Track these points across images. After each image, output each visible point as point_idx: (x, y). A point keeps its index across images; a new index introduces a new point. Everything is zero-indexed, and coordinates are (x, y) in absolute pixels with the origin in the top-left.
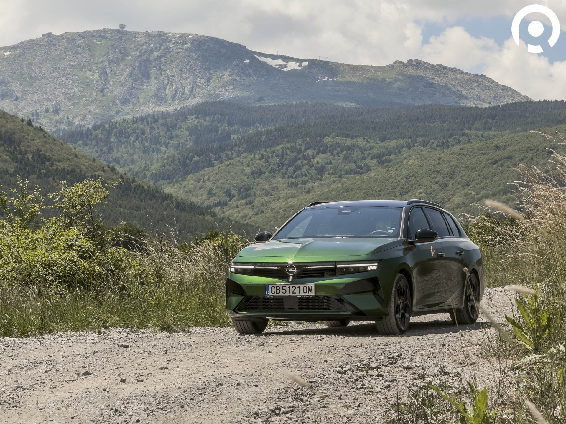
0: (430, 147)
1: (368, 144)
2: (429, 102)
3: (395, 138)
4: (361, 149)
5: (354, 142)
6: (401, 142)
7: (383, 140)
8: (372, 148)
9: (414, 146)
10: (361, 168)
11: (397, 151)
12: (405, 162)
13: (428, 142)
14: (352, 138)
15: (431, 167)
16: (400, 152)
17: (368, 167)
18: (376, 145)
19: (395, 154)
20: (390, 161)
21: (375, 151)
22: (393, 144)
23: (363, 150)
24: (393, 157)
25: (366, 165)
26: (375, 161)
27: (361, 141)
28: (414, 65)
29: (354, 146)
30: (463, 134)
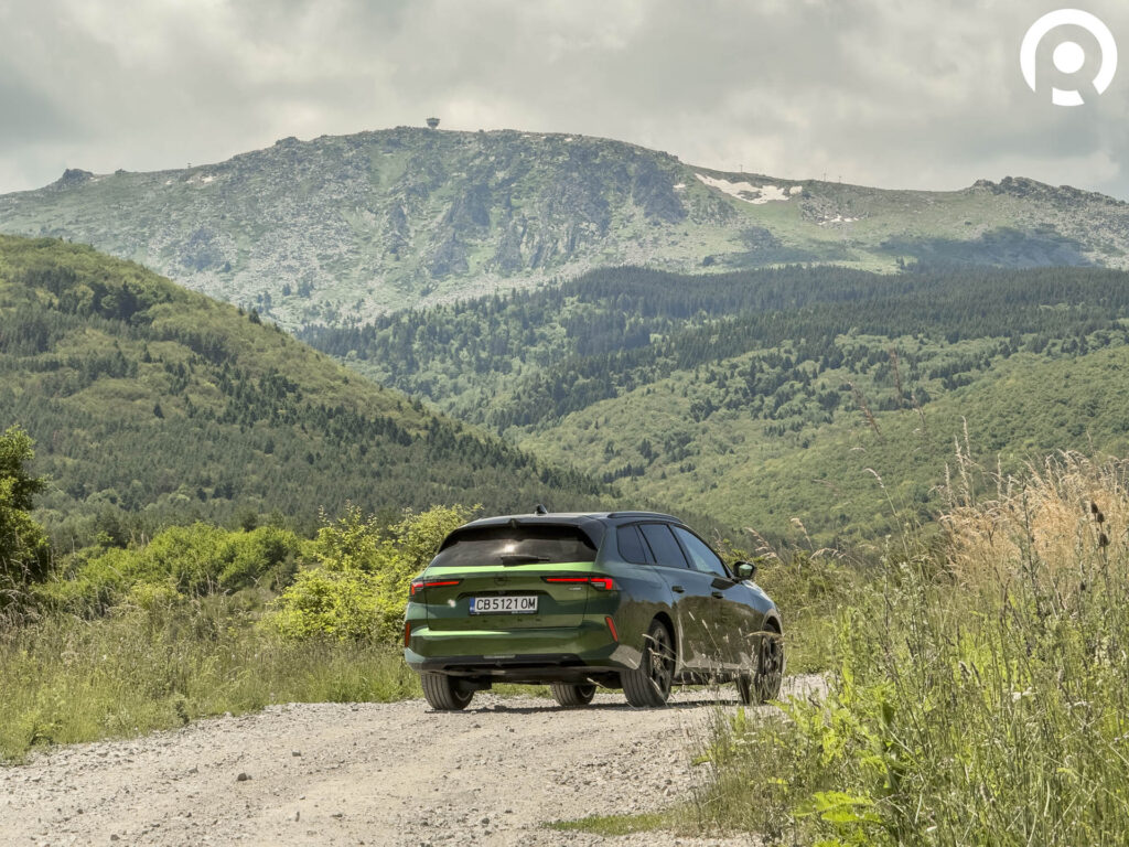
0: (1049, 353)
1: (925, 349)
2: (1047, 263)
3: (979, 336)
4: (909, 358)
5: (895, 344)
6: (991, 343)
7: (953, 339)
8: (930, 356)
9: (1016, 351)
10: (908, 395)
11: (981, 362)
12: (998, 383)
13: (1044, 343)
14: (891, 338)
15: (1050, 393)
16: (988, 364)
17: (925, 394)
18: (938, 350)
19: (979, 367)
20: (967, 382)
21: (938, 363)
22: (972, 347)
23: (914, 361)
24: (974, 372)
25: (920, 391)
26: (938, 382)
27: (908, 343)
28: (1015, 189)
29: (896, 351)
30: (1116, 327)
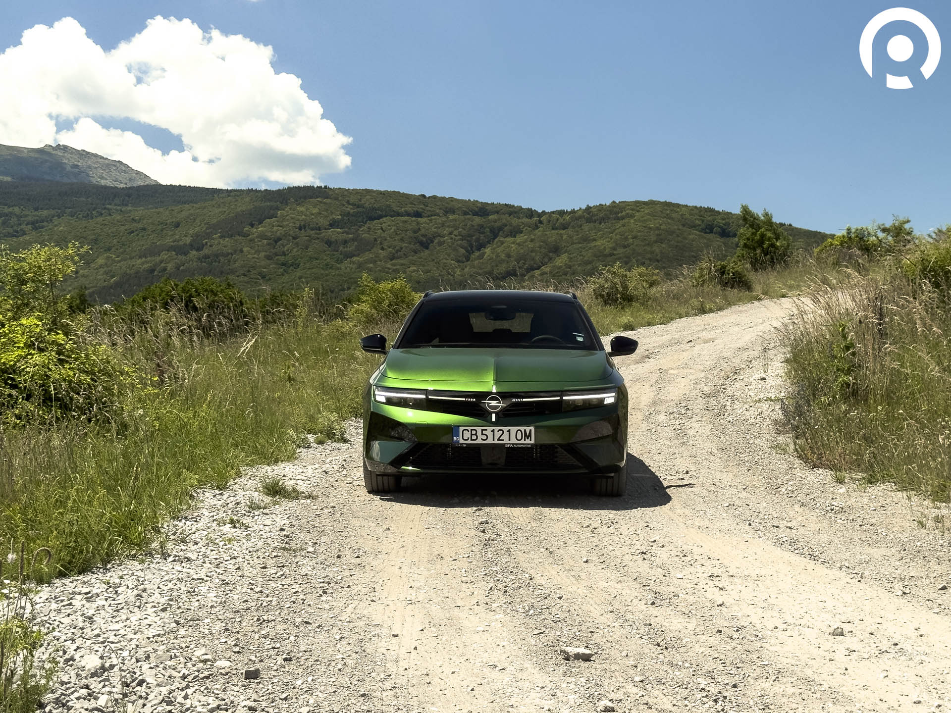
0: (77, 218)
1: (24, 213)
2: (75, 181)
3: (47, 209)
4: (17, 216)
5: (11, 209)
6: (53, 212)
7: (36, 209)
8: (26, 216)
9: (63, 216)
10: (17, 232)
11: (49, 220)
12: (56, 229)
13: (75, 213)
14: (9, 207)
15: (78, 233)
16: (51, 220)
17: (24, 231)
18: (30, 213)
19: (47, 222)
20: (42, 228)
21: (30, 218)
22: (45, 213)
23: (19, 217)
24: (45, 224)
25: (22, 230)
26: (29, 227)
27: (17, 210)
28: (62, 149)
29: (11, 213)
30: (105, 208)
